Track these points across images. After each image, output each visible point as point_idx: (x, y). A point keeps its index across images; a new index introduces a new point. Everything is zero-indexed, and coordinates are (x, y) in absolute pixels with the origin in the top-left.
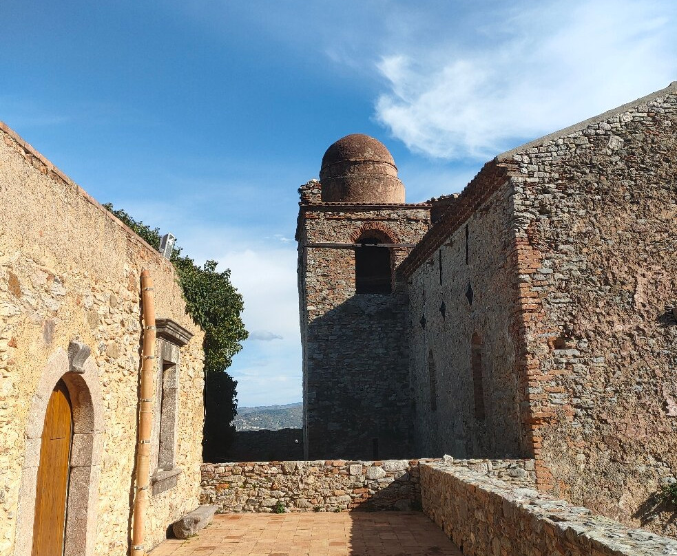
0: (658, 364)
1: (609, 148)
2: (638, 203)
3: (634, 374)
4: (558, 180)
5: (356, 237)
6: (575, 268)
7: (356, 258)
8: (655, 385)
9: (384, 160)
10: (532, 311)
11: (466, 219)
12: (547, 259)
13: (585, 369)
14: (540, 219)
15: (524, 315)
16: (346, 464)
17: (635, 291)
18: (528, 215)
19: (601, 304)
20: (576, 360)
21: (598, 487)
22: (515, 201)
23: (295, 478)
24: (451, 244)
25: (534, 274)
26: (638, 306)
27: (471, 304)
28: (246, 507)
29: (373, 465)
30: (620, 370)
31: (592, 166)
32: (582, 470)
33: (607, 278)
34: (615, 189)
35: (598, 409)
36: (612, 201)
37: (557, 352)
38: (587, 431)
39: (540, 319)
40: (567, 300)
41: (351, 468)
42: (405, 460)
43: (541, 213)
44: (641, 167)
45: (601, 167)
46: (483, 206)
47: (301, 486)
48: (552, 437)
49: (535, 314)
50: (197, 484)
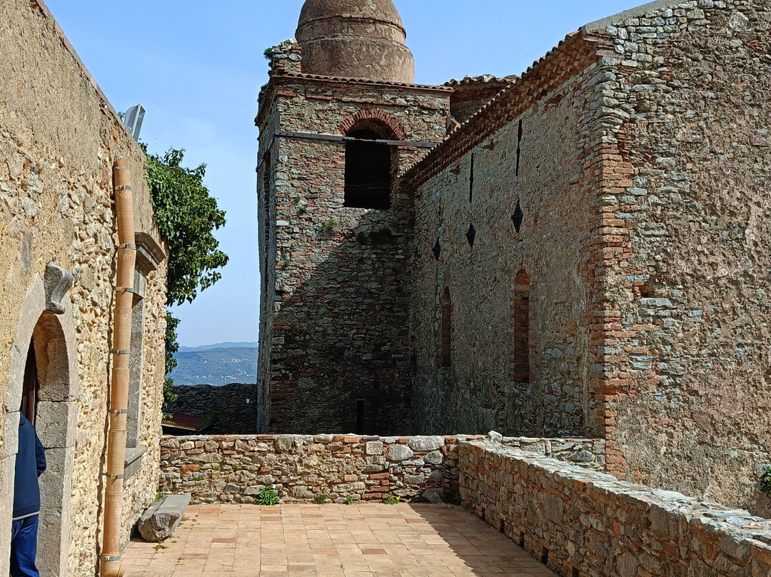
0: (765, 321)
1: (730, 28)
2: (759, 106)
3: (735, 333)
4: (662, 65)
5: (347, 127)
6: (674, 189)
7: (347, 158)
8: (760, 348)
9: (389, 19)
10: (616, 245)
11: (520, 112)
12: (640, 174)
13: (677, 324)
14: (635, 119)
15: (605, 250)
16: (362, 440)
17: (747, 224)
18: (621, 113)
19: (704, 239)
20: (667, 313)
21: (679, 475)
22: (604, 92)
23: (291, 458)
24: (491, 147)
25: (622, 194)
26: (749, 245)
27: (518, 231)
28: (223, 497)
29: (397, 442)
30: (720, 327)
31: (705, 50)
32: (662, 453)
33: (714, 205)
34: (733, 84)
35: (690, 376)
36: (729, 101)
37: (644, 300)
38: (672, 405)
39: (626, 256)
40: (662, 232)
41: (368, 446)
42: (439, 437)
43: (637, 110)
44: (766, 58)
45: (717, 53)
46: (550, 95)
47: (300, 469)
48: (629, 412)
49: (620, 250)
50: (156, 465)
